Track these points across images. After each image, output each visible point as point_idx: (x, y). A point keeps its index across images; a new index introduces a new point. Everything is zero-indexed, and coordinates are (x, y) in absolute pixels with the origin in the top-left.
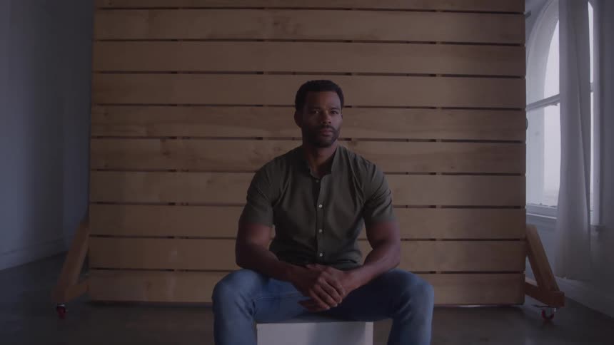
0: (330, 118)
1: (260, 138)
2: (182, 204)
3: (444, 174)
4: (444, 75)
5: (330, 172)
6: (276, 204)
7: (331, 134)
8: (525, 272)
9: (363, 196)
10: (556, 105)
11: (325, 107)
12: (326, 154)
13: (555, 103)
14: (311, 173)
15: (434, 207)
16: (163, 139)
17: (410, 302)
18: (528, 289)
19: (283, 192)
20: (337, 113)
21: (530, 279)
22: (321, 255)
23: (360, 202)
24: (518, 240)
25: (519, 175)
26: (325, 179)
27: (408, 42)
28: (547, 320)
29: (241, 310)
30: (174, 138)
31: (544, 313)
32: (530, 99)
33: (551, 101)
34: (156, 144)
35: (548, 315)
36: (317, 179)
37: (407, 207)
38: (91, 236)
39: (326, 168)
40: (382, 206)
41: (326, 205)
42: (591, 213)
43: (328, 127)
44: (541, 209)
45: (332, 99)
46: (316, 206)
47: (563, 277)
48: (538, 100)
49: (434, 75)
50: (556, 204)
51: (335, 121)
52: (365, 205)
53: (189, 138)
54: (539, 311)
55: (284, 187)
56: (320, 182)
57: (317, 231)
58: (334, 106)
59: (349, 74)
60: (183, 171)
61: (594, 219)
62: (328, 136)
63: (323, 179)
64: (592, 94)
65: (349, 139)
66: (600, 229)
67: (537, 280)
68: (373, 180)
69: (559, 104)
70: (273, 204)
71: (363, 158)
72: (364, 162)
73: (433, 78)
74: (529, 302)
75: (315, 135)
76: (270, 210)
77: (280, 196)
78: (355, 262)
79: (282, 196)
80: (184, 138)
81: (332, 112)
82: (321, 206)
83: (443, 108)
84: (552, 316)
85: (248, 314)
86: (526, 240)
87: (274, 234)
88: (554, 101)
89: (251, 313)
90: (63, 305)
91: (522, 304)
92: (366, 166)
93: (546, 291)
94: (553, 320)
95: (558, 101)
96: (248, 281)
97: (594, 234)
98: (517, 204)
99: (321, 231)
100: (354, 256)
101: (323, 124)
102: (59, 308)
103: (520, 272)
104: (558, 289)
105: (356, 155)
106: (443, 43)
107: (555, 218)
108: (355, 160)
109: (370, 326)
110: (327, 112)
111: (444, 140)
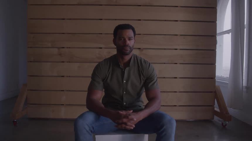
0: (128, 42)
1: (101, 48)
2: (67, 76)
3: (180, 64)
4: (181, 21)
5: (130, 66)
6: (104, 80)
7: (129, 49)
8: (214, 106)
9: (144, 77)
10: (229, 34)
11: (126, 37)
12: (127, 58)
13: (229, 33)
14: (121, 66)
15: (176, 78)
16: (59, 48)
17: (165, 127)
18: (216, 113)
19: (107, 75)
20: (132, 39)
21: (217, 109)
22: (125, 104)
23: (143, 80)
24: (212, 92)
25: (213, 64)
26: (127, 69)
27: (166, 6)
28: (224, 126)
29: (87, 131)
30: (64, 48)
31: (222, 124)
32: (218, 31)
33: (227, 32)
34: (55, 51)
35: (224, 125)
36: (123, 69)
37: (164, 78)
38: (28, 90)
39: (127, 64)
40: (153, 82)
41: (127, 81)
42: (244, 80)
43: (127, 46)
44: (222, 78)
45: (130, 33)
46: (123, 81)
47: (230, 108)
48: (221, 31)
49: (177, 21)
50: (228, 76)
51: (131, 43)
52: (145, 81)
53: (70, 48)
54: (221, 123)
55: (108, 73)
56: (125, 70)
57: (123, 92)
58: (130, 36)
59: (140, 20)
60: (68, 62)
61: (245, 83)
62: (127, 50)
63: (126, 69)
64: (245, 29)
65: (140, 49)
66: (247, 88)
67: (220, 109)
68: (149, 69)
69: (230, 34)
70: (103, 80)
71: (144, 60)
72: (145, 61)
73: (177, 22)
74: (216, 118)
75: (122, 49)
76: (102, 83)
77: (106, 77)
78: (140, 107)
79: (107, 77)
80: (68, 48)
81: (130, 39)
82: (125, 81)
83: (181, 35)
84: (226, 125)
85: (90, 133)
86: (215, 92)
87: (104, 94)
88: (229, 32)
89: (92, 132)
90: (15, 120)
91: (213, 119)
92: (145, 63)
93: (224, 114)
94: (226, 127)
95: (230, 32)
96: (90, 117)
97: (244, 90)
98: (212, 77)
99: (125, 93)
100: (140, 104)
101: (125, 45)
102: (14, 122)
103: (213, 106)
104: (229, 114)
105: (141, 58)
106: (181, 7)
107: (228, 82)
108: (141, 61)
109: (146, 136)
110: (127, 39)
111: (181, 49)
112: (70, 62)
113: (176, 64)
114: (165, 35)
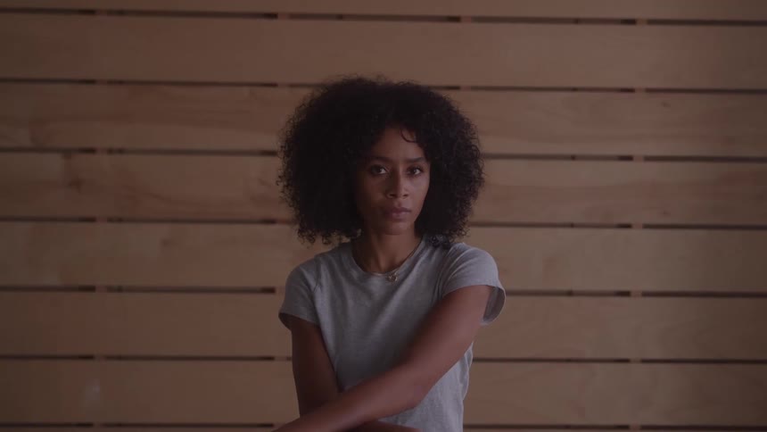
2: (110, 289)
3: (647, 226)
15: (626, 294)
16: (67, 153)
30: (92, 151)
34: (53, 165)
49: (632, 22)
53: (121, 151)
59: (456, 19)
60: (110, 220)
73: (630, 27)
80: (110, 151)
83: (649, 91)
111: (648, 159)
112: (120, 220)
113: (628, 226)
114: (575, 90)
